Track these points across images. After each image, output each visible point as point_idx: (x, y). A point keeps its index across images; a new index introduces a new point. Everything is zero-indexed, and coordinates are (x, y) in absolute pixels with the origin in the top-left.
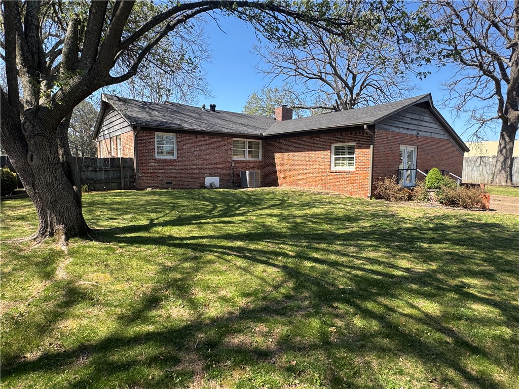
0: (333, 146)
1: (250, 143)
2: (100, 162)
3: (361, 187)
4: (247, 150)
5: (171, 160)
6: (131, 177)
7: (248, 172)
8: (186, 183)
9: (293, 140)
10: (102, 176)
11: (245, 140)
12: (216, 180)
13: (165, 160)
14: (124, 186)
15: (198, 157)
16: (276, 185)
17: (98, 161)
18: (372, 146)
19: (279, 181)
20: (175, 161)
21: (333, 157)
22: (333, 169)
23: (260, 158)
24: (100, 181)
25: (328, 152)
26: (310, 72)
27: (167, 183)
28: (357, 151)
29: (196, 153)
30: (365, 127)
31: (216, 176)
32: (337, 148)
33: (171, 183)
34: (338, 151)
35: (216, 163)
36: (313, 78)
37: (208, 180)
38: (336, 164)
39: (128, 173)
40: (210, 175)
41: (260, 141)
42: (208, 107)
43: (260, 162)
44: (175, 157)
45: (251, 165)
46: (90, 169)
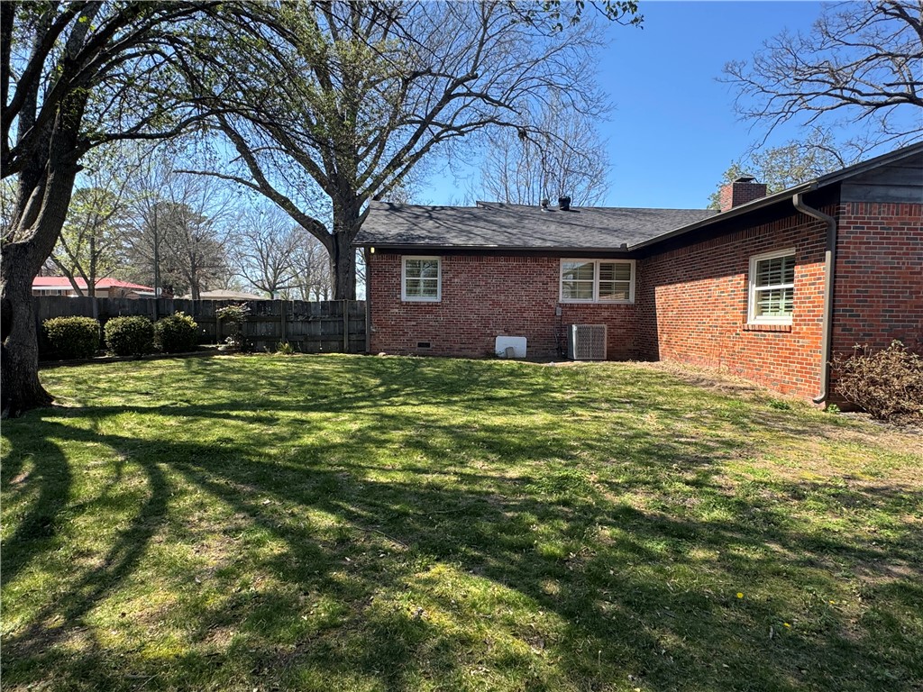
0: (754, 262)
1: (603, 267)
2: (315, 308)
3: (805, 371)
4: (597, 281)
5: (429, 305)
6: (363, 332)
7: (575, 328)
8: (457, 346)
9: (682, 254)
10: (318, 330)
11: (593, 261)
12: (520, 344)
13: (417, 305)
14: (349, 346)
15: (482, 298)
17: (313, 306)
18: (828, 254)
19: (661, 348)
20: (436, 305)
21: (754, 289)
22: (754, 320)
23: (632, 299)
24: (314, 338)
25: (739, 278)
27: (420, 345)
28: (798, 270)
29: (478, 290)
30: (795, 199)
31: (520, 335)
32: (763, 266)
33: (428, 345)
34: (770, 273)
35: (522, 310)
37: (502, 343)
38: (762, 310)
39: (356, 326)
40: (508, 332)
41: (633, 262)
43: (627, 307)
44: (438, 299)
45: (606, 314)
46: (300, 318)
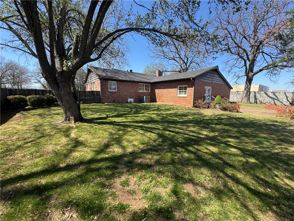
0: (178, 87)
1: (145, 85)
2: (87, 93)
3: (189, 103)
4: (144, 88)
5: (115, 92)
6: (99, 98)
7: (145, 97)
8: (121, 101)
9: (162, 84)
10: (88, 98)
11: (144, 84)
12: (132, 100)
13: (112, 92)
14: (97, 101)
15: (125, 91)
16: (156, 102)
17: (86, 92)
18: (194, 87)
19: (157, 100)
21: (178, 91)
22: (178, 96)
23: (150, 91)
24: (87, 100)
25: (176, 89)
26: (170, 57)
27: (113, 101)
28: (188, 88)
29: (124, 89)
30: (191, 79)
31: (132, 98)
32: (180, 87)
33: (115, 101)
34: (181, 89)
35: (133, 93)
36: (171, 59)
37: (129, 100)
38: (179, 94)
39: (98, 97)
40: (130, 98)
41: (150, 85)
42: (129, 71)
43: (149, 93)
44: (116, 91)
45: (146, 94)
46: (83, 95)
